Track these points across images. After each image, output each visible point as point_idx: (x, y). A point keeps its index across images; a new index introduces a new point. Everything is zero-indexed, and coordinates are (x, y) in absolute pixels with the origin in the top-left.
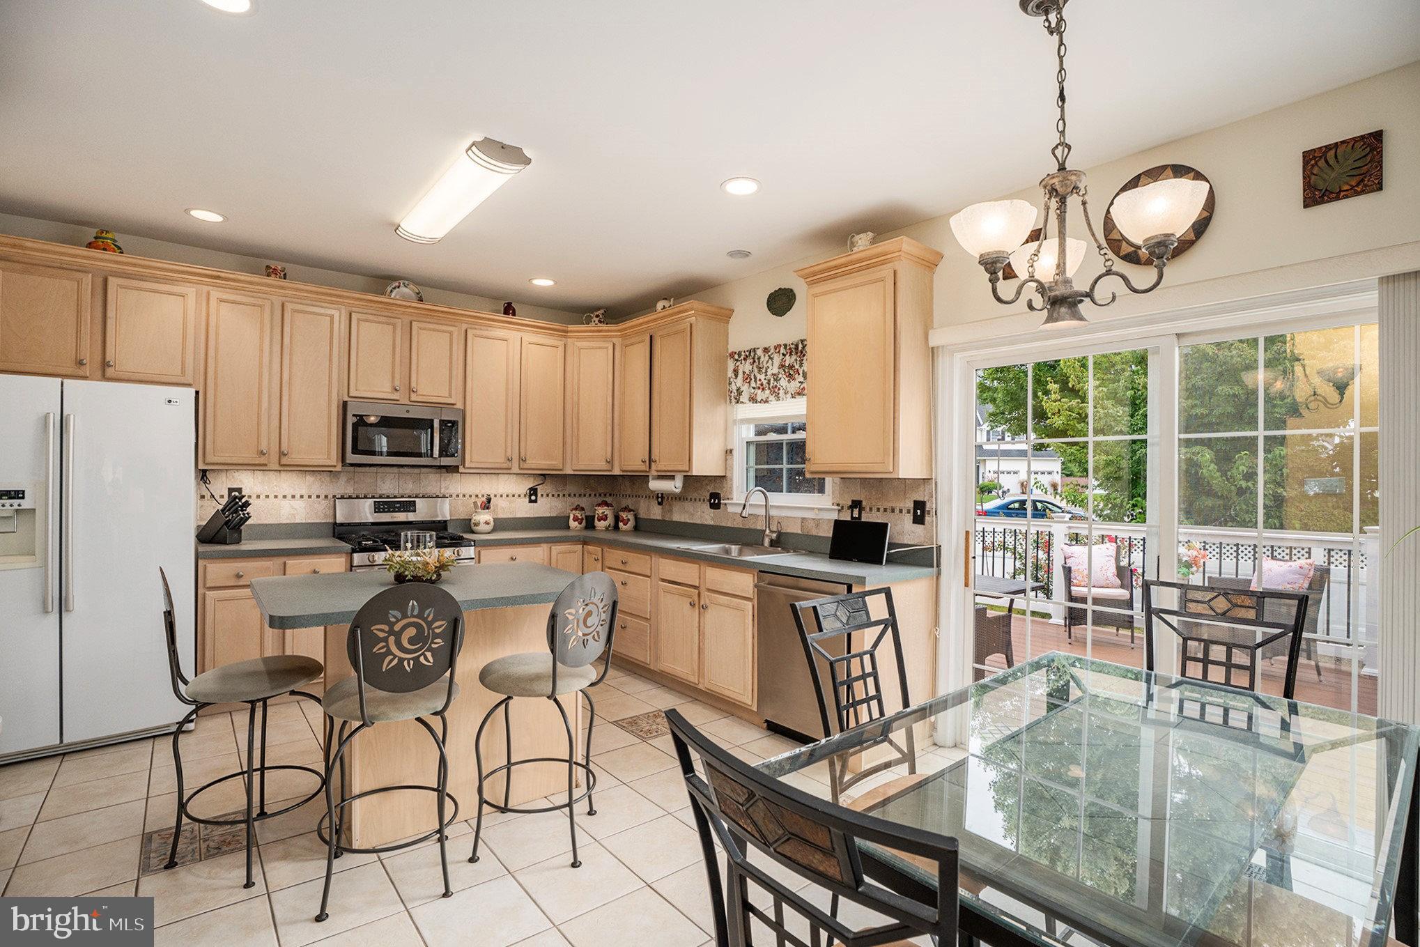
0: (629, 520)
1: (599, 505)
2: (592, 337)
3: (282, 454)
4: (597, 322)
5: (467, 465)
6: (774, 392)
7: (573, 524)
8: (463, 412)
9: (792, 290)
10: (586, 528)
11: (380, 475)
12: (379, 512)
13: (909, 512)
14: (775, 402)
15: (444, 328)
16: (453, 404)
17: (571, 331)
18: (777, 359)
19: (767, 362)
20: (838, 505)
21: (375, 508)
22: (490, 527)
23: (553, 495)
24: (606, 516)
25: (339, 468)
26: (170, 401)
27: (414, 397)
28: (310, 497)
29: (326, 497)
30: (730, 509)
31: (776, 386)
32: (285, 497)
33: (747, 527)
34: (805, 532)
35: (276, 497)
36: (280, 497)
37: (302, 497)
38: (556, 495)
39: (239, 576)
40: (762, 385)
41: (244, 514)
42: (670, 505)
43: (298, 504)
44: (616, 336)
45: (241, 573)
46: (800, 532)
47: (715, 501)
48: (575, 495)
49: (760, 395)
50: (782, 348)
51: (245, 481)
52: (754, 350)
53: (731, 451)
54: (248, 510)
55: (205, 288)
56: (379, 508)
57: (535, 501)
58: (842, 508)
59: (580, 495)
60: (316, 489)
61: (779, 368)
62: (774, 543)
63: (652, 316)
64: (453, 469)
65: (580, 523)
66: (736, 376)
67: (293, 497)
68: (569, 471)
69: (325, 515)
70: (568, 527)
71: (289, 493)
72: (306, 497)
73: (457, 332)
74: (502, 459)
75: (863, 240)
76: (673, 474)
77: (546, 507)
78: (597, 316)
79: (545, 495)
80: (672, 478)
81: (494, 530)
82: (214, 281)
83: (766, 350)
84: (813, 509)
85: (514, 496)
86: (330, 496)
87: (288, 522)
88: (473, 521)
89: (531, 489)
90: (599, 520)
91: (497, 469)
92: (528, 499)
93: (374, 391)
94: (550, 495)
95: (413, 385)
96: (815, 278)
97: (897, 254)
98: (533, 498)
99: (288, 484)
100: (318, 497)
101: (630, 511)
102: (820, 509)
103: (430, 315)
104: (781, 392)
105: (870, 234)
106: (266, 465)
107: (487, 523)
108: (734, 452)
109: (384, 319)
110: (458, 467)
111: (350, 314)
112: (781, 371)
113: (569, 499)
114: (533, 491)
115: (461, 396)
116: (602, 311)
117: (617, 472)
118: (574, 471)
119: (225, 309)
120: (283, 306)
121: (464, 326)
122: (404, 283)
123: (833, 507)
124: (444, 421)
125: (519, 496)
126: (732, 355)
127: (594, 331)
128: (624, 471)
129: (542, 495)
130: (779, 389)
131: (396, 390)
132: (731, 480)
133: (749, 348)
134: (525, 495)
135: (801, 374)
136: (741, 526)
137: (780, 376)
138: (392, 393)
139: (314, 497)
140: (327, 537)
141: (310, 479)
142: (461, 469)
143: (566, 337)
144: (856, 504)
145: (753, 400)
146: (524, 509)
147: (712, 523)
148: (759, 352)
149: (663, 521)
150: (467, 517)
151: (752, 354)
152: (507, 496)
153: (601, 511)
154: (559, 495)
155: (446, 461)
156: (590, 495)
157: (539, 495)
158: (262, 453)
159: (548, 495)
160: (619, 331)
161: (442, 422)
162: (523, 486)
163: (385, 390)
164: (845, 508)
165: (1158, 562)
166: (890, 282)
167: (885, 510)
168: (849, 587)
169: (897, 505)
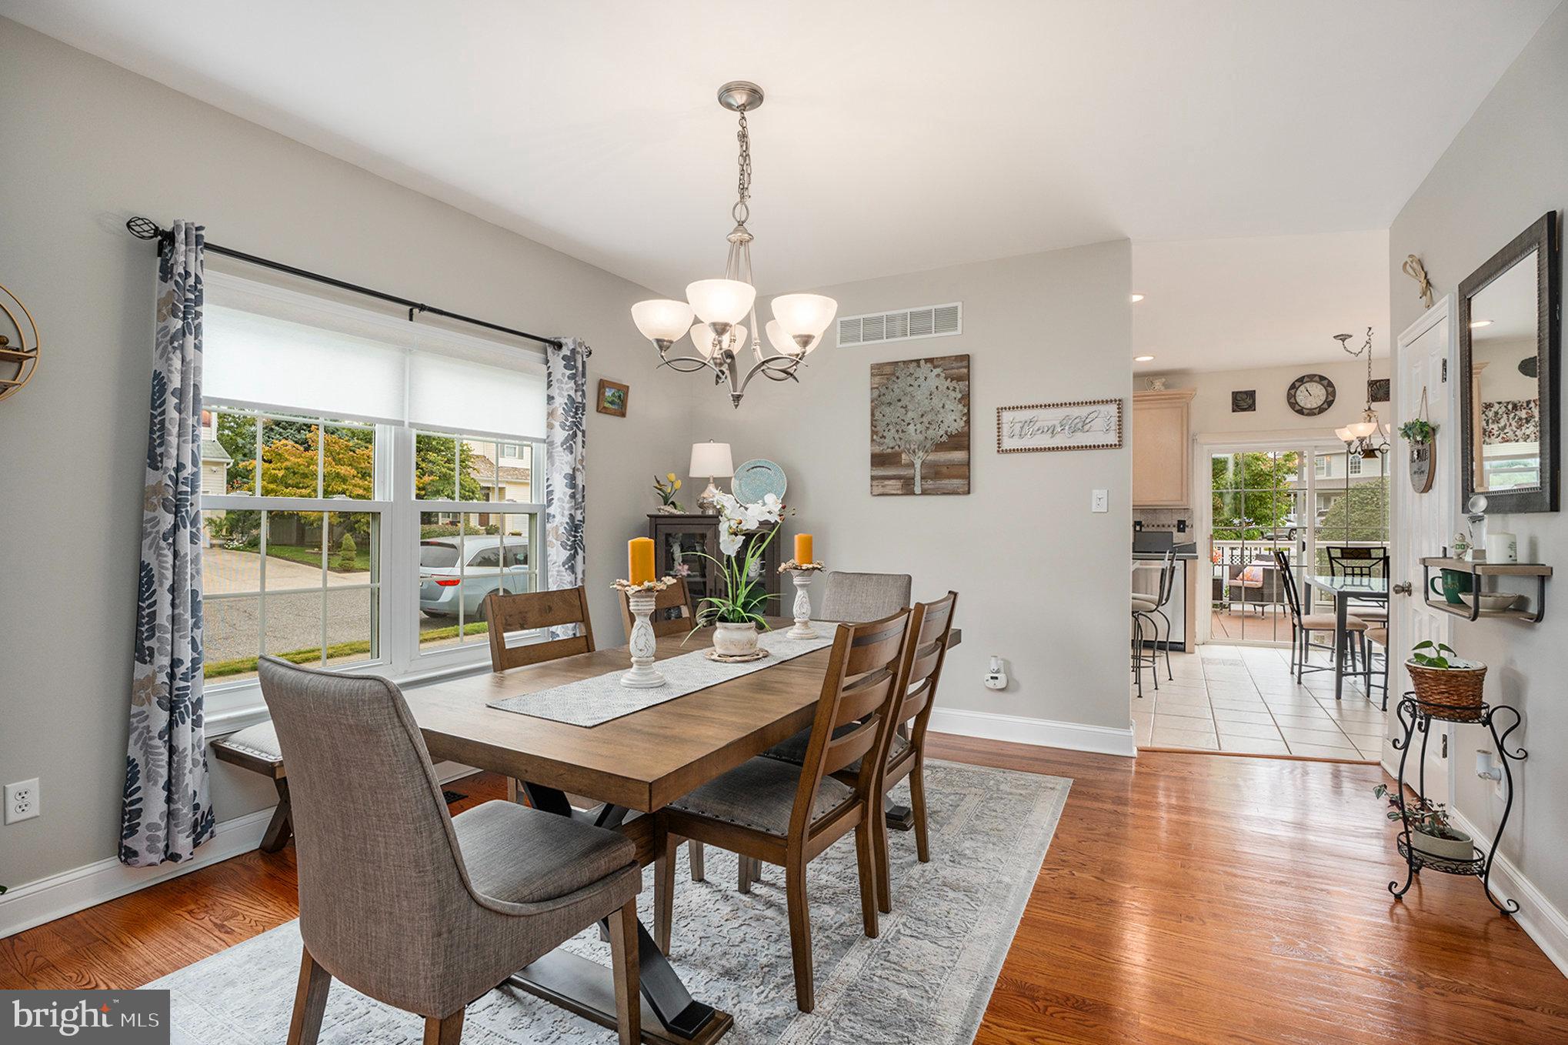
13: (1175, 526)
75: (1159, 384)
105: (1162, 381)
144: (1138, 523)
165: (1304, 543)
166: (1185, 410)
167: (1163, 526)
168: (1185, 561)
169: (1166, 522)
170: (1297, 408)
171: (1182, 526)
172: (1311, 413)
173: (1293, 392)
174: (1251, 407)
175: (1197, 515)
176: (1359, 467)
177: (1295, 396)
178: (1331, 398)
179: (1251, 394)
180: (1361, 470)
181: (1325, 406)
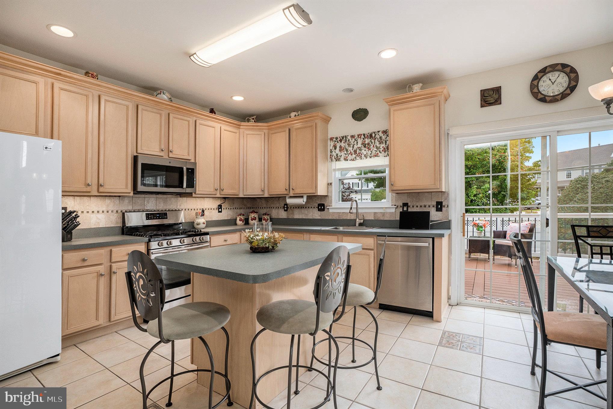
0: (268, 219)
1: (252, 213)
2: (253, 129)
3: (99, 185)
4: (253, 122)
5: (197, 193)
6: (359, 155)
7: (239, 222)
8: (195, 163)
9: (367, 109)
10: (245, 224)
11: (146, 199)
12: (149, 219)
13: (433, 206)
14: (360, 160)
15: (185, 118)
16: (190, 160)
17: (242, 126)
18: (360, 141)
19: (354, 142)
20: (395, 205)
21: (147, 217)
22: (205, 225)
23: (229, 209)
24: (255, 218)
25: (132, 194)
26: (46, 148)
27: (171, 155)
28: (108, 212)
29: (117, 212)
30: (331, 211)
31: (360, 153)
32: (93, 212)
33: (341, 218)
34: (376, 218)
35: (88, 212)
36: (90, 212)
37: (103, 212)
38: (230, 209)
39: (84, 260)
40: (351, 152)
41: (76, 222)
42: (292, 211)
43: (101, 216)
44: (265, 129)
45: (86, 258)
46: (373, 219)
47: (321, 207)
48: (238, 208)
49: (350, 157)
50: (362, 136)
51: (69, 203)
52: (346, 137)
53: (331, 184)
54: (78, 220)
55: (50, 80)
56: (148, 217)
57: (221, 212)
58: (397, 206)
59: (240, 208)
60: (111, 208)
61: (362, 145)
62: (361, 225)
63: (289, 119)
64: (190, 195)
65: (243, 222)
66: (335, 149)
67: (98, 212)
68: (241, 196)
69: (117, 223)
70: (236, 224)
71: (96, 210)
72: (105, 212)
73: (192, 120)
74: (212, 190)
75: (417, 88)
76: (302, 195)
77: (226, 215)
78: (253, 119)
79: (225, 209)
80: (302, 197)
81: (206, 227)
82: (57, 76)
83: (352, 137)
84: (382, 208)
85: (211, 209)
86: (119, 211)
87: (95, 227)
88: (196, 223)
89: (219, 206)
90: (252, 220)
91: (210, 194)
92: (217, 211)
93: (150, 151)
94: (227, 208)
95: (171, 148)
96: (394, 102)
97: (440, 93)
98: (220, 210)
99: (94, 204)
100: (112, 211)
101: (268, 215)
102: (386, 208)
103: (178, 110)
104: (363, 156)
105: (421, 84)
106: (89, 192)
107: (204, 223)
108: (333, 184)
109: (155, 110)
110: (192, 193)
111: (137, 106)
112: (362, 146)
113: (235, 210)
114: (220, 207)
115: (193, 156)
116: (254, 117)
117: (266, 195)
118: (244, 195)
119: (64, 94)
120: (99, 97)
121: (195, 119)
122: (163, 92)
123: (392, 206)
124: (188, 168)
125: (214, 209)
126: (331, 139)
127: (253, 126)
128: (270, 195)
129: (224, 209)
130: (362, 154)
131: (162, 150)
132: (331, 197)
133: (342, 136)
134: (216, 209)
135: (375, 147)
136: (338, 218)
137: (362, 148)
138: (160, 152)
139: (110, 212)
140: (118, 235)
141: (108, 201)
142: (194, 195)
143: (239, 128)
144: (405, 205)
145: (346, 159)
146: (215, 216)
147: (319, 218)
148: (349, 138)
149: (288, 219)
150: (192, 221)
151: (344, 138)
152: (208, 209)
153: (253, 216)
154: (231, 208)
155: (189, 190)
156: (244, 208)
157: (223, 209)
158: (88, 185)
159: (226, 209)
160: (268, 126)
161: (188, 169)
162: (215, 204)
163: (156, 150)
164: (399, 207)
165: (547, 220)
166: (437, 105)
167: (421, 206)
168: (433, 239)
169: (427, 204)
170: (540, 96)
171: (439, 207)
172: (554, 100)
173: (535, 83)
174: (498, 101)
175: (452, 196)
176: (571, 175)
177: (538, 86)
178: (573, 83)
179: (497, 90)
180: (572, 176)
181: (568, 91)
